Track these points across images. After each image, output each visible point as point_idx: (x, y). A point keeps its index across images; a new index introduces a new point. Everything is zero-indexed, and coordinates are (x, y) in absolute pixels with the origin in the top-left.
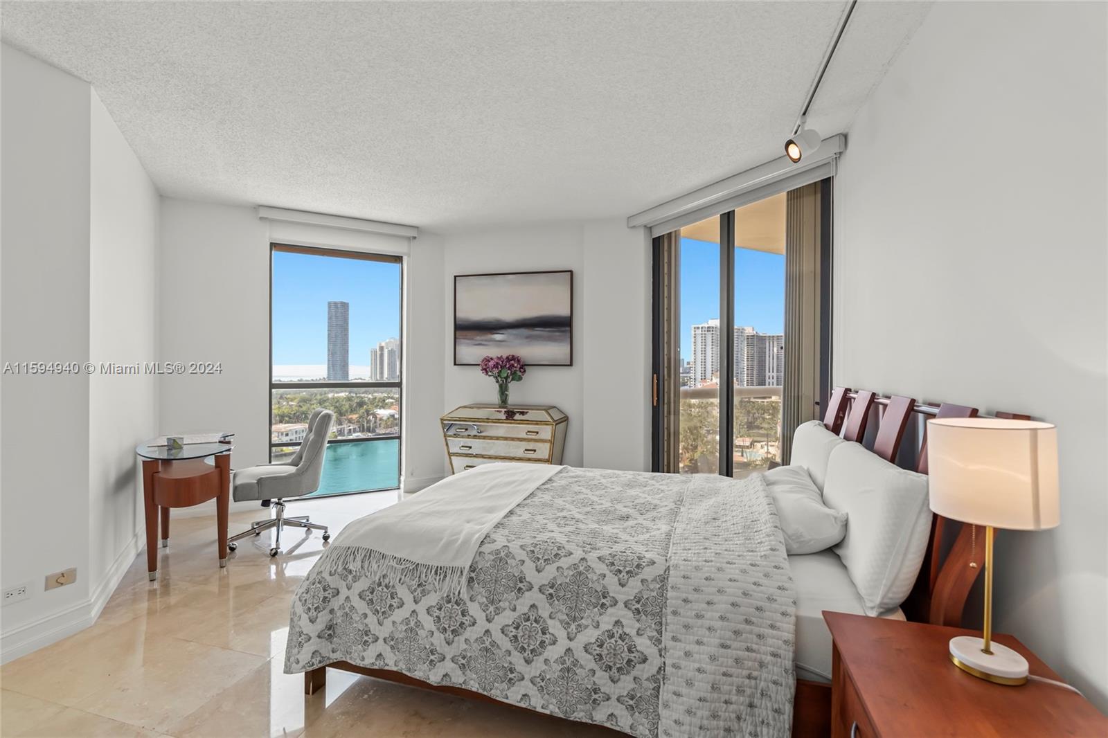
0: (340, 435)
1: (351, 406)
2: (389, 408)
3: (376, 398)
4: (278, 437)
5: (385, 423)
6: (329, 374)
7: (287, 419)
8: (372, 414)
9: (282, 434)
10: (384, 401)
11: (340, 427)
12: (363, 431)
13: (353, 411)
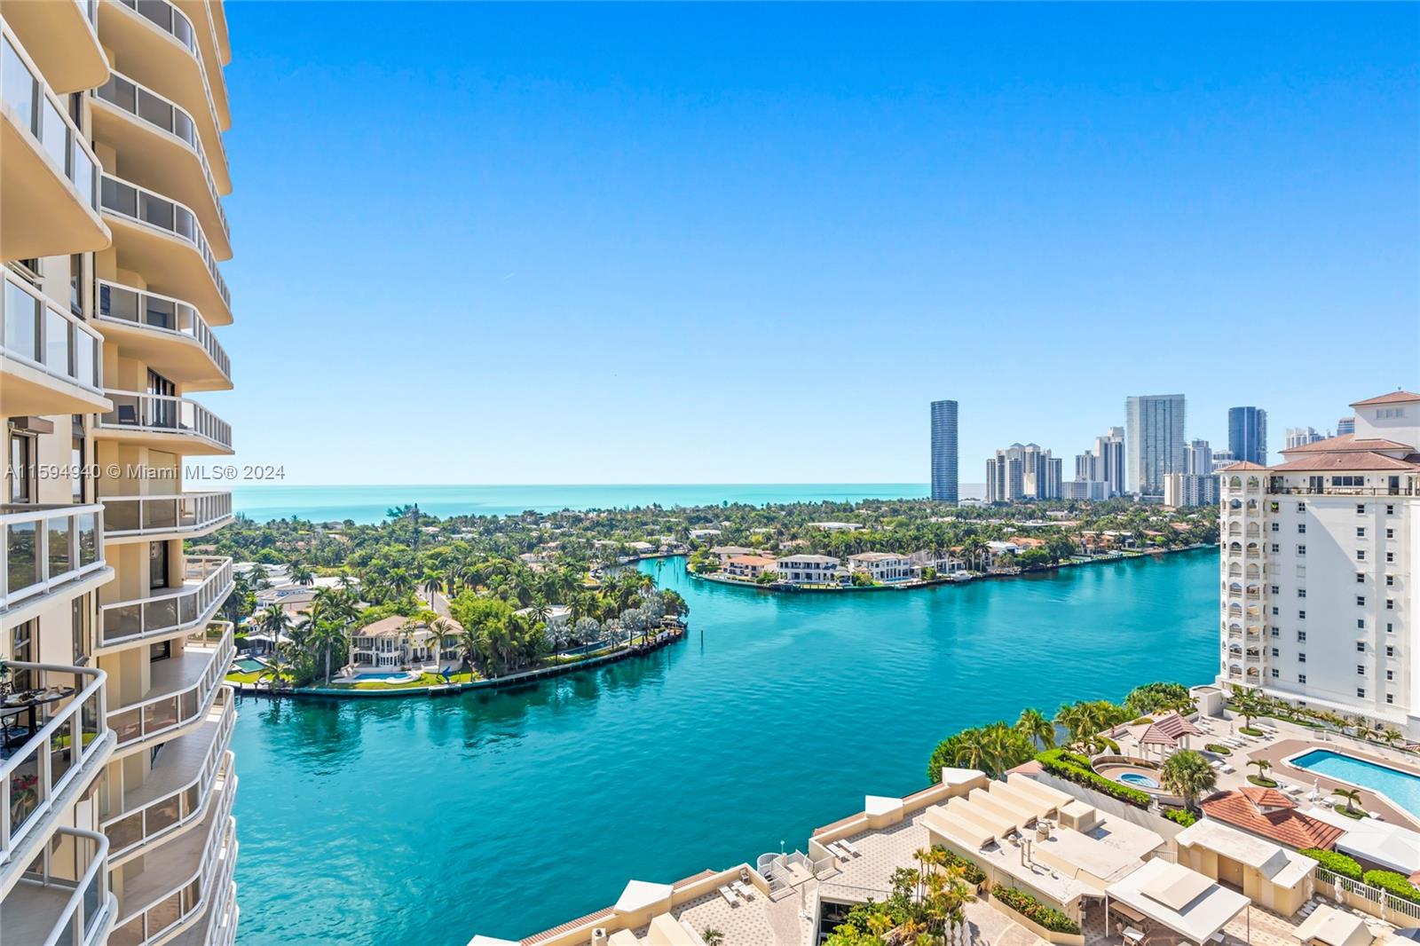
0: (940, 571)
1: (956, 535)
2: (1008, 540)
3: (989, 526)
4: (868, 567)
5: (999, 559)
6: (933, 493)
7: (878, 546)
8: (983, 546)
9: (872, 565)
10: (1001, 530)
11: (939, 561)
12: (970, 569)
13: (959, 541)
